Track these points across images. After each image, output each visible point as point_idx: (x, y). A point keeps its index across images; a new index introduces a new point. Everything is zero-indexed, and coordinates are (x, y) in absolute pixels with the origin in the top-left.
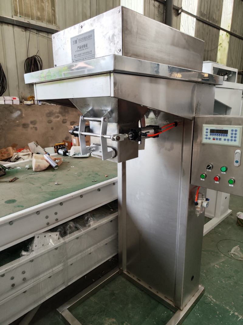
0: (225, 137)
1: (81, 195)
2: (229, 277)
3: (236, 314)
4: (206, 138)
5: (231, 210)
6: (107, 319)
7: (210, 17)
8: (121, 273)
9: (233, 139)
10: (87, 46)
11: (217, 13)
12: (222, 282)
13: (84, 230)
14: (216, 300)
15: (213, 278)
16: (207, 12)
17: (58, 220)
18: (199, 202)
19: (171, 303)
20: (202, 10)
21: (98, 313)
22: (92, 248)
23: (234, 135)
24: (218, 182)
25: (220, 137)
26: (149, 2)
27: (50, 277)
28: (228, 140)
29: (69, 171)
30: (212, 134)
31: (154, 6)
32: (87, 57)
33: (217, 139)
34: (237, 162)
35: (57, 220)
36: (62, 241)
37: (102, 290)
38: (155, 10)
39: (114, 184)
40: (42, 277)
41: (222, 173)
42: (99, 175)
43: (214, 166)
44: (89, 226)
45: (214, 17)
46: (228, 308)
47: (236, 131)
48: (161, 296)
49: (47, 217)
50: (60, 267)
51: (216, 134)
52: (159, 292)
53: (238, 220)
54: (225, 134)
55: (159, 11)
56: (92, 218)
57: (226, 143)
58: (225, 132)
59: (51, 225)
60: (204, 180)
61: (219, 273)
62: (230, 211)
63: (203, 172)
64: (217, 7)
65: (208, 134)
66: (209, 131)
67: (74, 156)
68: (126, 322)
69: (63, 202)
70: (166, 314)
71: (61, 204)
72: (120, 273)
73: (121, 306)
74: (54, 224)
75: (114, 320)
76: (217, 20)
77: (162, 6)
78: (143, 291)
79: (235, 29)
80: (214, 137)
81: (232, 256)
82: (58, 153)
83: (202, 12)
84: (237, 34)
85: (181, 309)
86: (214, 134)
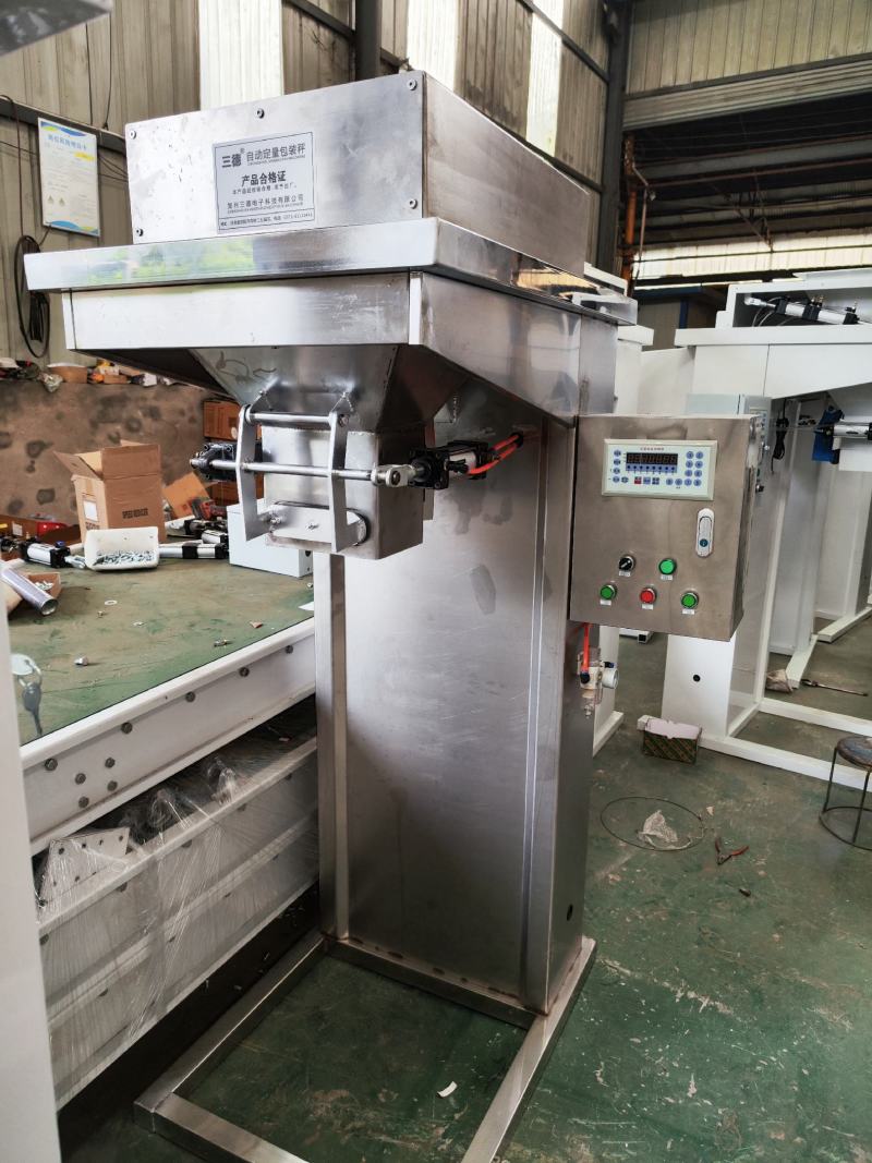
0: (669, 475)
1: (189, 694)
2: (653, 902)
3: (692, 995)
4: (616, 480)
5: (621, 714)
6: (318, 1094)
7: (495, 102)
8: (332, 948)
9: (693, 478)
10: (282, 179)
11: (515, 92)
12: (637, 918)
13: (212, 812)
14: (632, 970)
15: (609, 911)
16: (484, 85)
17: (118, 788)
18: (593, 671)
19: (511, 1002)
20: (471, 77)
21: (284, 1085)
22: (237, 871)
23: (694, 469)
24: (651, 607)
25: (657, 475)
26: (301, 25)
27: (103, 994)
28: (679, 482)
29: (105, 617)
30: (632, 465)
31: (318, 42)
32: (282, 215)
33: (647, 481)
34: (704, 543)
35: (113, 786)
36: (143, 855)
37: (276, 1013)
38: (322, 56)
39: (289, 649)
40: (83, 994)
41: (662, 577)
42: (229, 624)
43: (638, 559)
44: (226, 797)
45: (507, 104)
46: (667, 984)
47: (700, 455)
48: (477, 988)
49: (81, 779)
50: (137, 953)
51: (645, 466)
52: (468, 978)
53: (645, 739)
54: (670, 467)
55: (332, 60)
56: (229, 771)
57: (672, 490)
58: (669, 460)
59: (96, 805)
60: (609, 603)
61: (625, 895)
62: (617, 716)
63: (607, 581)
64: (513, 73)
65: (619, 467)
66: (623, 458)
67: (101, 566)
68: (385, 1090)
69: (134, 719)
70: (498, 1038)
71: (126, 727)
72: (326, 949)
73: (354, 1047)
74: (104, 801)
75: (344, 1093)
76: (515, 114)
77: (341, 45)
78: (412, 987)
79: (568, 150)
80: (638, 474)
81: (648, 843)
82: (28, 559)
83: (469, 82)
84: (574, 166)
85: (546, 1011)
86: (638, 466)
